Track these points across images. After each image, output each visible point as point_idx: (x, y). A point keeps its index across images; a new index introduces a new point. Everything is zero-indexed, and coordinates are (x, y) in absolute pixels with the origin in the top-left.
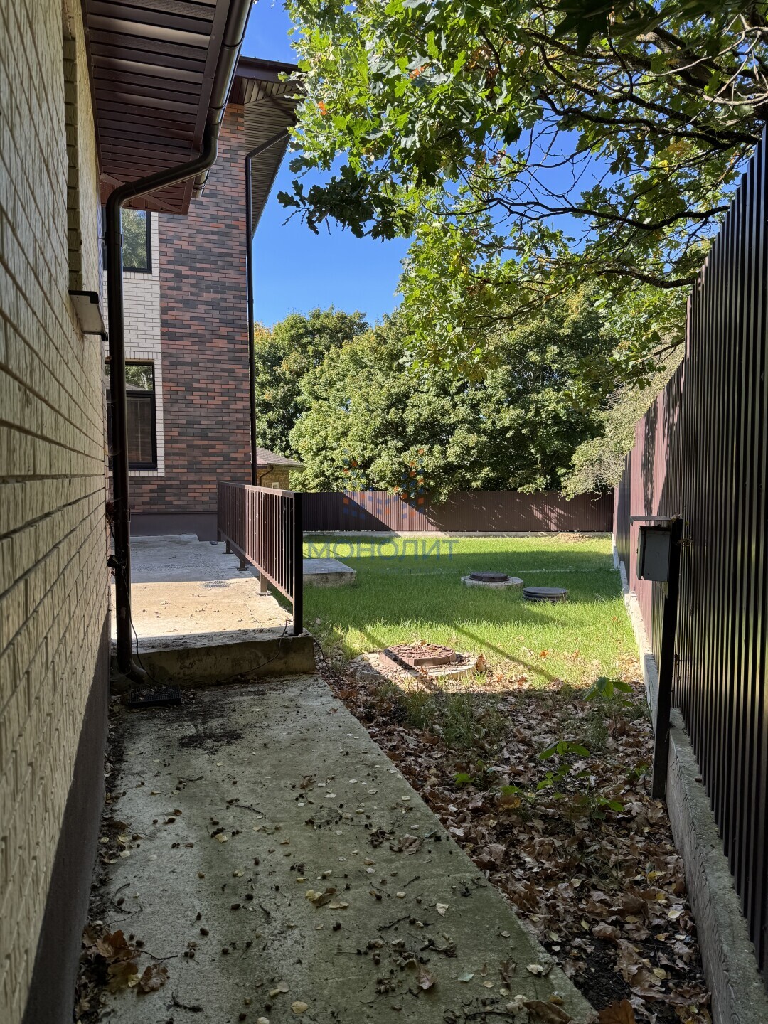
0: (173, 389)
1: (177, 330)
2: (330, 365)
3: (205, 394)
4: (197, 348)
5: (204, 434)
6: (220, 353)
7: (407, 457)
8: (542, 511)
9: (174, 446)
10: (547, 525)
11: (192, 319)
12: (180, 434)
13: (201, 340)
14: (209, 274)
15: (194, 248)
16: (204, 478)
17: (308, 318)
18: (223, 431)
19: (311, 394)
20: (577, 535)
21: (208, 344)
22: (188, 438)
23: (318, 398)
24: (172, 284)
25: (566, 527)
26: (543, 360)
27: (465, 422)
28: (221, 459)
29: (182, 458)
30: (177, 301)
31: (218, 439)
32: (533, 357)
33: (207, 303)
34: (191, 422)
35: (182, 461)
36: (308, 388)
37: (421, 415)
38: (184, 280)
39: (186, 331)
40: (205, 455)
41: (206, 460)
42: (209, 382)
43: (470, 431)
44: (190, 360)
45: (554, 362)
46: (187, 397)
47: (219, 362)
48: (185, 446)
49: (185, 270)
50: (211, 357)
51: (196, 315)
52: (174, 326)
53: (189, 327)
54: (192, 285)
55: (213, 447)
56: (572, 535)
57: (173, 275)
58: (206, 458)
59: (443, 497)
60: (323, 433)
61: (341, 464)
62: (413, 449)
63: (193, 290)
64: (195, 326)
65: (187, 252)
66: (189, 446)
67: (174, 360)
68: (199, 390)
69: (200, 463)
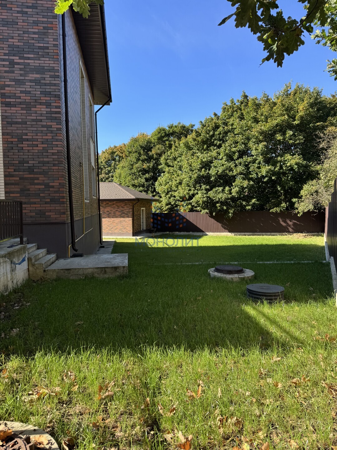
0: (9, 140)
1: (12, 100)
2: (175, 149)
3: (31, 143)
4: (25, 112)
5: (31, 170)
6: (41, 115)
7: (211, 194)
8: (285, 222)
9: (11, 178)
10: (288, 229)
11: (22, 92)
12: (15, 171)
13: (28, 106)
14: (32, 61)
15: (22, 44)
16: (31, 200)
17: (167, 128)
18: (44, 168)
19: (166, 164)
20: (304, 234)
21: (32, 109)
22: (20, 173)
23: (169, 166)
24: (7, 69)
25: (298, 230)
26: (284, 139)
27: (241, 174)
28: (43, 187)
29: (16, 186)
30: (11, 80)
31: (40, 173)
32: (279, 137)
33: (31, 81)
34: (22, 162)
35: (17, 188)
36: (164, 161)
37: (218, 171)
38: (16, 66)
39: (17, 100)
40: (31, 184)
41: (33, 188)
42: (34, 134)
43: (244, 179)
44: (20, 120)
45: (291, 139)
46: (19, 145)
47: (41, 121)
48: (18, 179)
49: (16, 59)
50: (35, 118)
51: (24, 89)
52: (10, 97)
53: (19, 98)
54: (21, 69)
55: (38, 179)
56: (301, 234)
57: (8, 63)
58: (33, 186)
59: (230, 214)
60: (170, 183)
61: (179, 199)
62: (214, 190)
63: (22, 72)
64: (23, 96)
65: (18, 47)
66: (20, 179)
67: (10, 120)
68: (27, 140)
69: (29, 190)
